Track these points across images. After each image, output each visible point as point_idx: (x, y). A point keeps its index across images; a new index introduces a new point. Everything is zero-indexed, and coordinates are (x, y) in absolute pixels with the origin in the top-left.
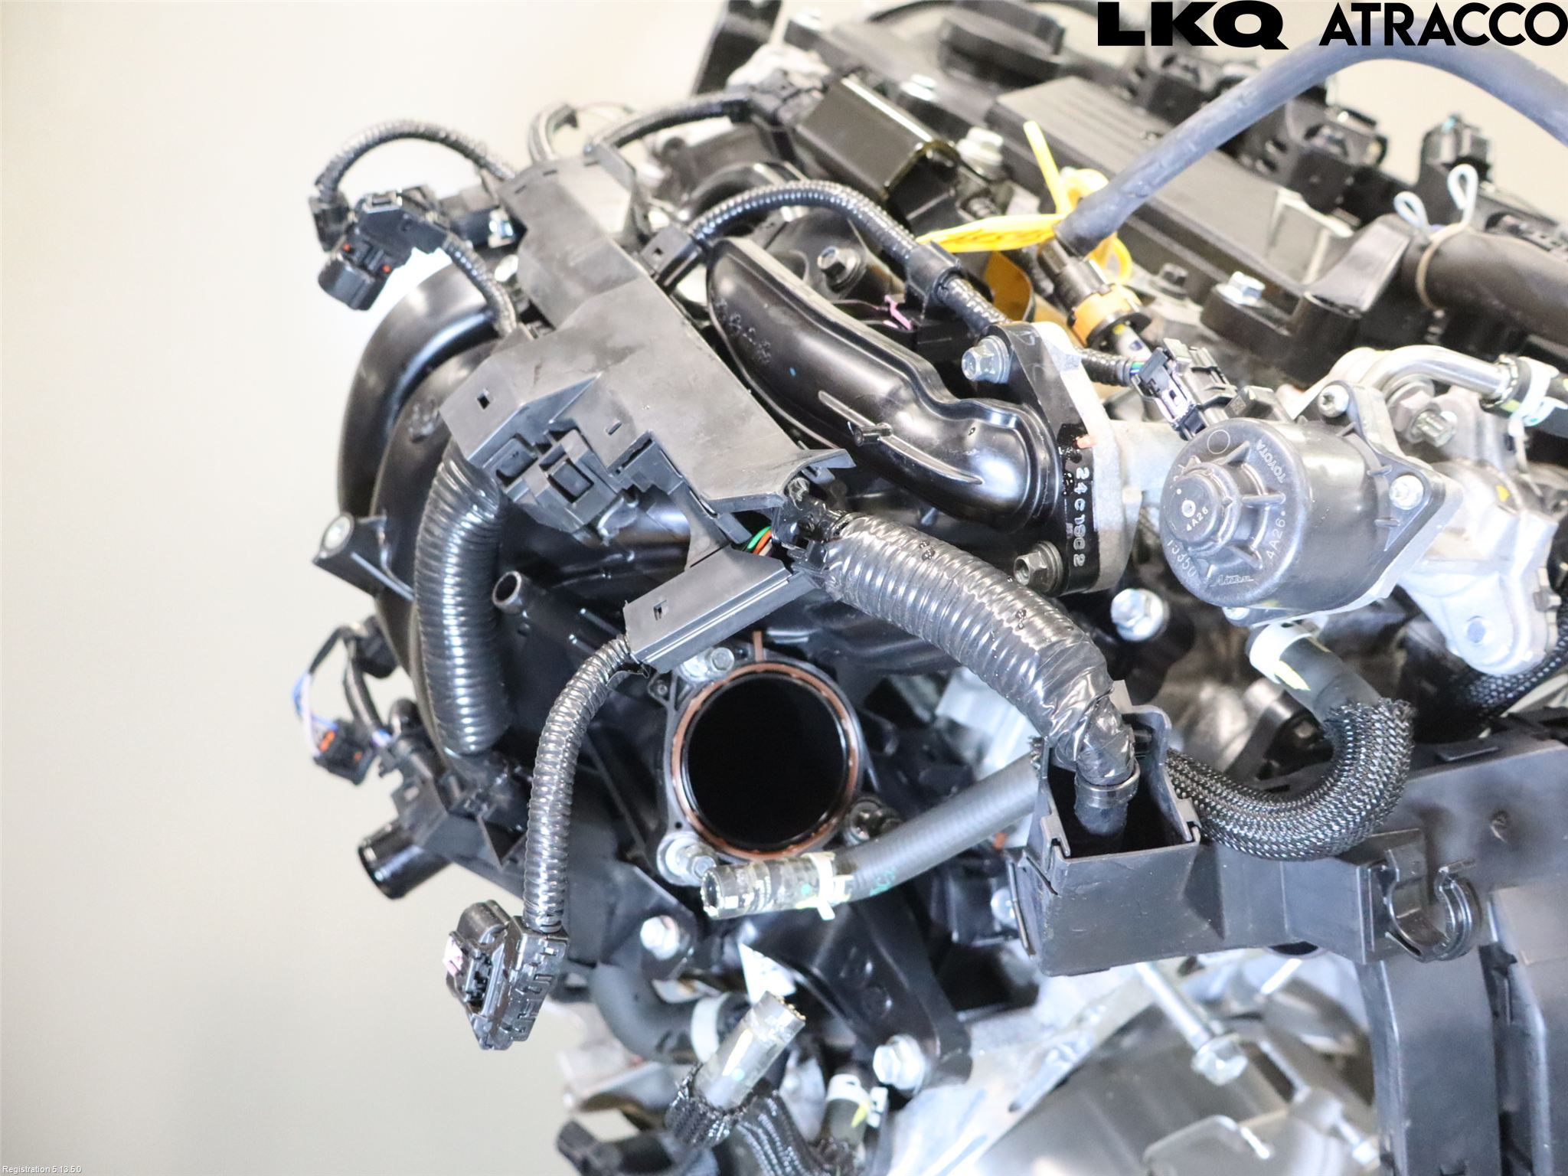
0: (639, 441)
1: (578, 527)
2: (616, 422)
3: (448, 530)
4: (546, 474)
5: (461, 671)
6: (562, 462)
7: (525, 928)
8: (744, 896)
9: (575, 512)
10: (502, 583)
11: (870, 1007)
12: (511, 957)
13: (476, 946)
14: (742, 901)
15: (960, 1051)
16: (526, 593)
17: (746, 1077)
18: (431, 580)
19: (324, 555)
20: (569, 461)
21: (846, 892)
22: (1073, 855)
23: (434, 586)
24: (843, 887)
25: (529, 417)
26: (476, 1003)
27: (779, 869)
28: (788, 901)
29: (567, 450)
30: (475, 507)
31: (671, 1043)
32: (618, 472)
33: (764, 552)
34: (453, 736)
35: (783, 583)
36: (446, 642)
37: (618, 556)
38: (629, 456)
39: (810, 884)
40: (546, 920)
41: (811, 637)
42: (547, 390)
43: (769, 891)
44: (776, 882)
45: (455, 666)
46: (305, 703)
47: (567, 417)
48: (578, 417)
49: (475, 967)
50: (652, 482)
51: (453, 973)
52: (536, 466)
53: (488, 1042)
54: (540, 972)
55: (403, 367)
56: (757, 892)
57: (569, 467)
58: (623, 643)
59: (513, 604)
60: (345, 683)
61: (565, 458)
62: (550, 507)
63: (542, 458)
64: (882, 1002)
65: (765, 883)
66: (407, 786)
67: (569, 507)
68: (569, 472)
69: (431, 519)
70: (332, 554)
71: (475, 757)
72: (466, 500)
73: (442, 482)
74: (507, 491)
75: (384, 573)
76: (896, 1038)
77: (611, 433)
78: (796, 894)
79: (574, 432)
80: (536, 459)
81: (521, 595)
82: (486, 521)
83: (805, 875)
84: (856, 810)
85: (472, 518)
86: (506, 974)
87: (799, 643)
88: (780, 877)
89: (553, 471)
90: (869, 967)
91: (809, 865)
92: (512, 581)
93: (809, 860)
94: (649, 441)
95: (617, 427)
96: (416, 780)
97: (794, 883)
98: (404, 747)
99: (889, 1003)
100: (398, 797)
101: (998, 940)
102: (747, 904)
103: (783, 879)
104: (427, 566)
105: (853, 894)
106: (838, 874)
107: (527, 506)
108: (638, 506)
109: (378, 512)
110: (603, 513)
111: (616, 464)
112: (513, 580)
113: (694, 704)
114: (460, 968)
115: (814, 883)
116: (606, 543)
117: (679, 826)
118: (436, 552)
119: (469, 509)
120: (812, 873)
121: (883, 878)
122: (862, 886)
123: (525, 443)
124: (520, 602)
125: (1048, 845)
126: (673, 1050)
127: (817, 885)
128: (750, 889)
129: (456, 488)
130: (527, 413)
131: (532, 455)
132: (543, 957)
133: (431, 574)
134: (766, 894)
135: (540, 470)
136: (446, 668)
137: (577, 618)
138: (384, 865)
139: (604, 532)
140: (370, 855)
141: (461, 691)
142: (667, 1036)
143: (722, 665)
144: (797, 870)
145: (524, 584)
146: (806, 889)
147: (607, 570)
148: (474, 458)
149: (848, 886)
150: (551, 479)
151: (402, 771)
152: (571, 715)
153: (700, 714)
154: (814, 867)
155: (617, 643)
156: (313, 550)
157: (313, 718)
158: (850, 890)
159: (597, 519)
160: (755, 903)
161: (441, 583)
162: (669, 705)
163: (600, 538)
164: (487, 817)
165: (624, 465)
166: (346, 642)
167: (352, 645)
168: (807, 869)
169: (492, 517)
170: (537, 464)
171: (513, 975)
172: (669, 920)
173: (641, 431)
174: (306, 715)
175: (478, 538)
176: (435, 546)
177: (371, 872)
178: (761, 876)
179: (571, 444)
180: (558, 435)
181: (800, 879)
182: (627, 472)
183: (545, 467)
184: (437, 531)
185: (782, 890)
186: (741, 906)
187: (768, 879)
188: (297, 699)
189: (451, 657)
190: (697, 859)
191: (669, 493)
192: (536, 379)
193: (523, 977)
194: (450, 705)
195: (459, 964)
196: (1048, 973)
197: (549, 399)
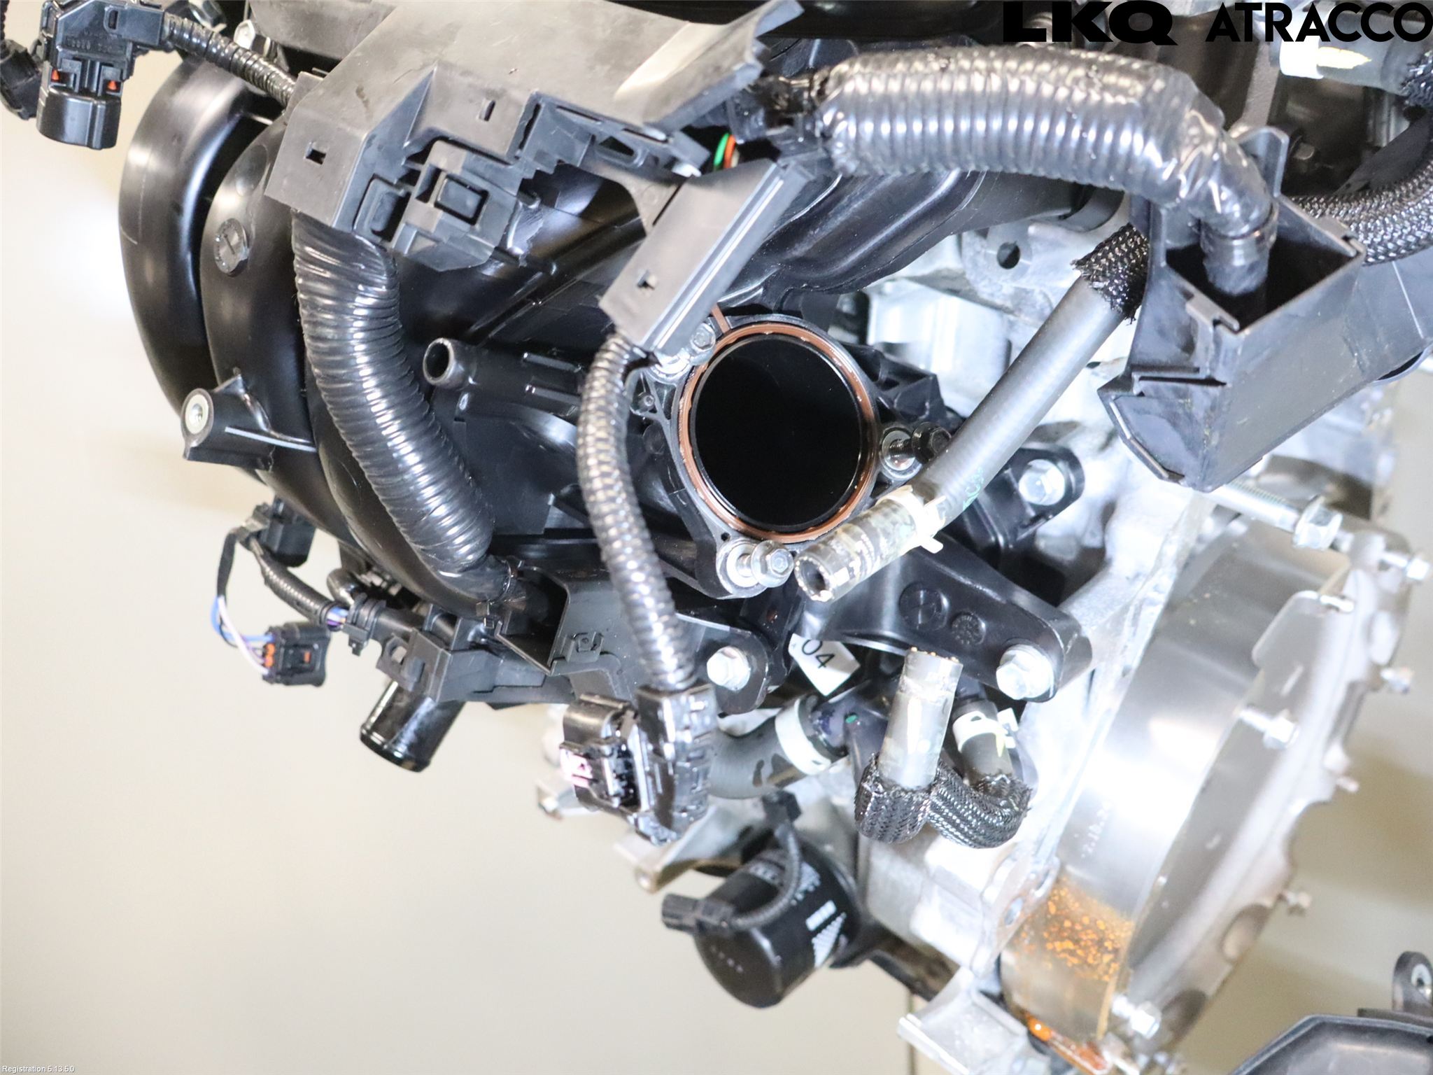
0: (527, 107)
1: (490, 253)
2: (486, 104)
3: (341, 327)
4: (430, 204)
5: (424, 480)
6: (442, 181)
7: (657, 692)
8: (851, 565)
9: (481, 235)
10: (428, 358)
11: (965, 638)
12: (655, 730)
13: (600, 743)
14: (851, 570)
15: (1076, 635)
16: (462, 357)
17: (933, 745)
18: (346, 392)
19: (194, 444)
20: (450, 178)
21: (941, 517)
22: (1242, 327)
23: (352, 398)
24: (936, 511)
25: (380, 148)
26: (631, 801)
27: (870, 523)
28: (893, 551)
29: (441, 165)
30: (361, 287)
31: (767, 770)
32: (517, 158)
33: (734, 162)
34: (444, 556)
35: (778, 184)
36: (395, 455)
37: (539, 275)
38: (522, 131)
39: (906, 524)
40: (681, 674)
41: (765, 285)
42: (384, 109)
43: (872, 549)
44: (873, 534)
45: (416, 477)
46: (229, 628)
47: (423, 127)
48: (436, 121)
49: (610, 766)
50: (557, 157)
51: (584, 784)
52: (413, 200)
53: (662, 837)
54: (698, 733)
55: (178, 209)
56: (860, 554)
57: (453, 184)
58: (620, 342)
59: (454, 374)
60: (268, 581)
61: (442, 176)
62: (452, 239)
63: (416, 190)
64: (976, 628)
65: (864, 543)
66: (388, 649)
67: (473, 232)
68: (454, 189)
69: (315, 324)
70: (202, 439)
71: (477, 565)
72: (347, 284)
73: (306, 276)
74: (392, 245)
75: (268, 435)
76: (1009, 653)
77: (487, 118)
78: (897, 541)
79: (439, 145)
80: (408, 195)
81: (458, 359)
82: (381, 297)
83: (895, 517)
84: (885, 443)
85: (364, 302)
86: (658, 752)
87: (755, 298)
88: (874, 530)
89: (436, 194)
90: (945, 602)
91: (894, 506)
92: (442, 353)
93: (890, 502)
94: (537, 108)
95: (492, 106)
96: (396, 638)
97: (890, 528)
98: (367, 614)
99: (983, 625)
100: (385, 664)
101: (1031, 530)
102: (857, 572)
103: (879, 530)
104: (334, 379)
105: (947, 515)
106: (925, 502)
107: (423, 252)
108: (542, 203)
109: (228, 375)
110: (507, 230)
111: (512, 150)
112: (444, 348)
113: (684, 405)
114: (590, 776)
115: (909, 522)
116: (523, 264)
117: (725, 537)
118: (338, 358)
119: (355, 292)
120: (901, 512)
121: (971, 485)
122: (953, 504)
123: (389, 184)
124: (461, 368)
125: (1211, 329)
126: (771, 776)
127: (912, 522)
128: (853, 555)
129: (328, 275)
130: (375, 142)
131: (401, 193)
132: (694, 716)
133: (343, 385)
134: (869, 553)
135: (420, 203)
136: (407, 484)
137: (524, 365)
138: (396, 742)
139: (518, 251)
140: (377, 738)
141: (433, 503)
142: (760, 765)
143: (704, 344)
144: (886, 515)
145: (456, 348)
146: (904, 530)
147: (535, 296)
148: (341, 221)
149: (941, 509)
150: (437, 205)
151: (375, 638)
152: (605, 440)
153: (694, 412)
154: (899, 506)
155: (613, 344)
156: (180, 445)
157: (245, 639)
158: (944, 513)
159: (504, 239)
160: (863, 568)
161: (361, 392)
162: (660, 417)
163: (516, 258)
164: (505, 631)
165: (521, 146)
166: (246, 544)
167: (254, 544)
168: (895, 511)
169: (384, 289)
170: (413, 199)
171: (669, 751)
172: (728, 650)
173: (524, 99)
174: (239, 642)
175: (378, 321)
176: (333, 352)
177: (388, 755)
178: (856, 537)
179: (441, 156)
180: (421, 157)
181: (894, 523)
182: (527, 154)
183: (424, 197)
184: (329, 333)
185: (883, 542)
186: (853, 577)
187: (864, 536)
188: (220, 626)
189: (407, 470)
190: (768, 557)
191: (578, 165)
192: (366, 103)
193: (681, 748)
194: (427, 522)
195: (588, 773)
196: (1210, 488)
197: (394, 115)
